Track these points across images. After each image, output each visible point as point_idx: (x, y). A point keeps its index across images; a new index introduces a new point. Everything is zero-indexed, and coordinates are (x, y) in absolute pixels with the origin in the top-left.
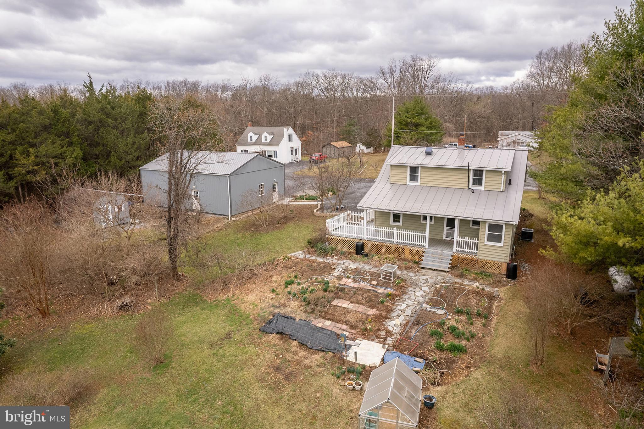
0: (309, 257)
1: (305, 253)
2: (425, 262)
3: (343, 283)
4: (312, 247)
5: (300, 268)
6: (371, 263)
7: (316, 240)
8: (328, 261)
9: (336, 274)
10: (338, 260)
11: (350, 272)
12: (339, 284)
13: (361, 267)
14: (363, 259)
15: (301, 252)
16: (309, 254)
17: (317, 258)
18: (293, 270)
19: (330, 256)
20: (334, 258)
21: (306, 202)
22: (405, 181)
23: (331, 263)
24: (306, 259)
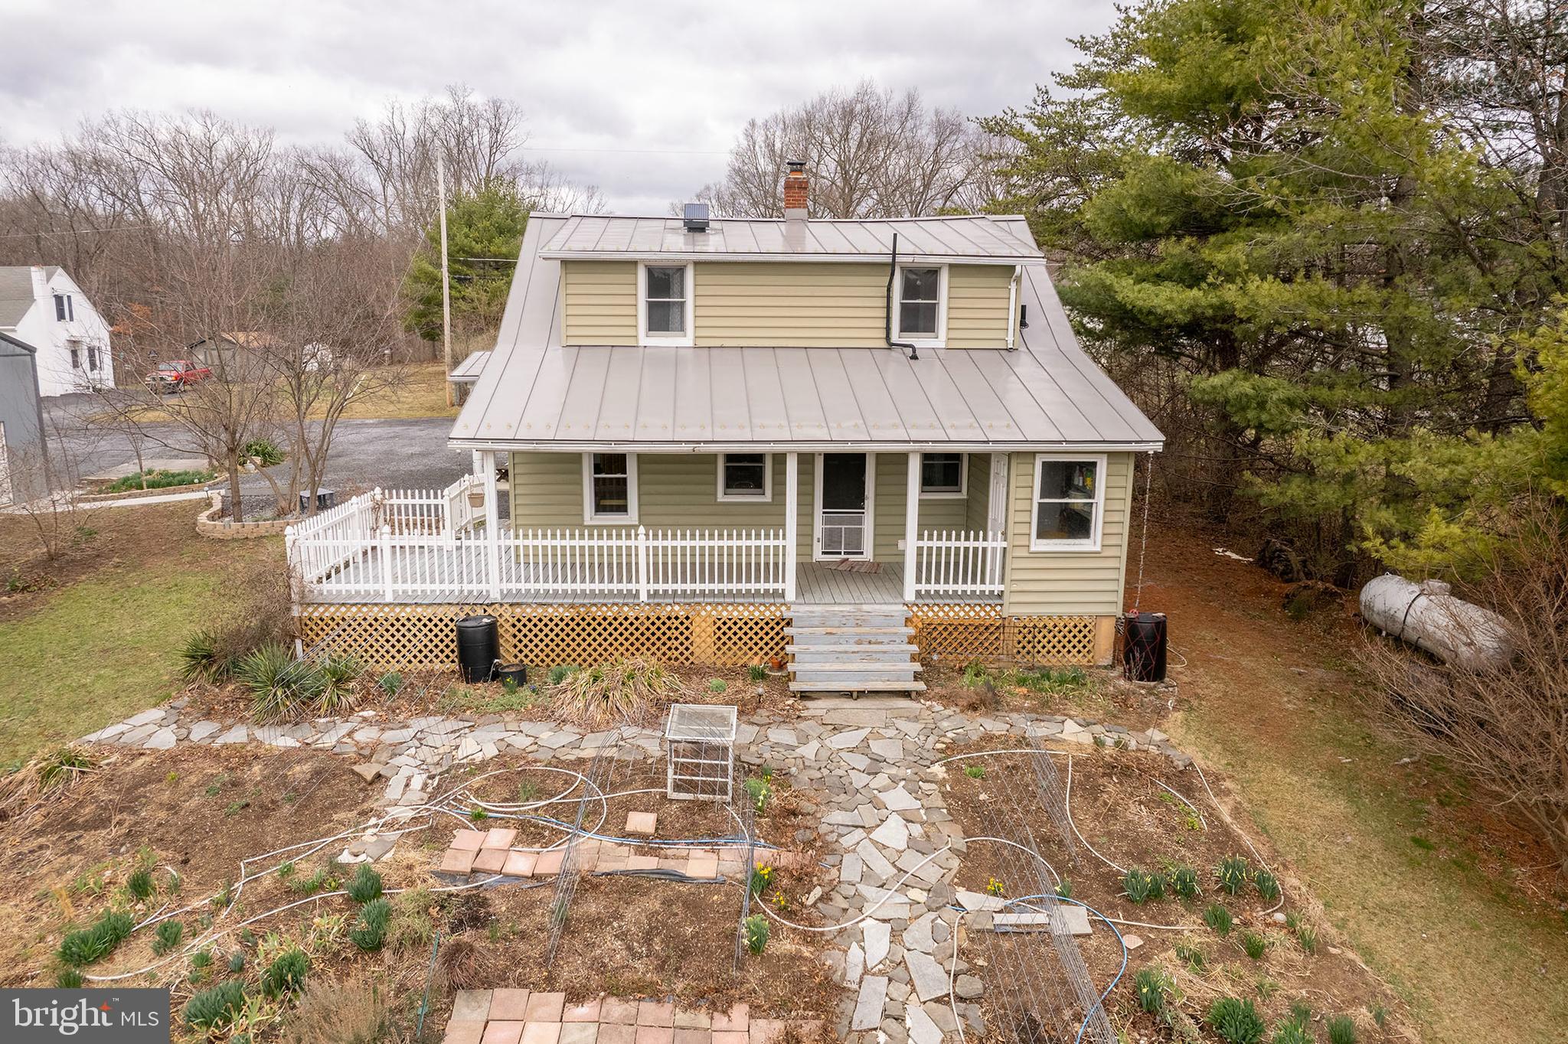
0: (213, 737)
1: (180, 719)
2: (808, 667)
3: (464, 865)
4: (219, 680)
5: (162, 815)
6: (566, 711)
7: (237, 636)
8: (329, 741)
9: (405, 814)
10: (383, 724)
11: (477, 781)
12: (441, 875)
13: (521, 742)
14: (514, 699)
15: (157, 714)
16: (208, 714)
17: (259, 734)
18: (114, 832)
19: (334, 710)
20: (355, 718)
21: (152, 494)
22: (631, 332)
23: (350, 751)
24: (194, 749)
